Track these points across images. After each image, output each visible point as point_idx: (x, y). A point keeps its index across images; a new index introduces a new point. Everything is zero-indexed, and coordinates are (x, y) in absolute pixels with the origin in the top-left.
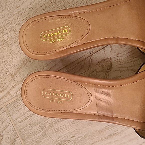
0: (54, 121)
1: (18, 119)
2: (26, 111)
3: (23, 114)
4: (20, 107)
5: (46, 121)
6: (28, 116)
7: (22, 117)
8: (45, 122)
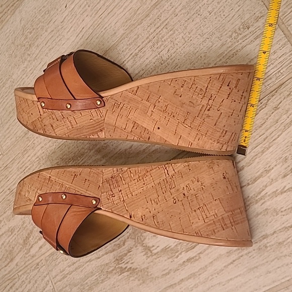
0: (94, 283)
1: (57, 277)
2: (65, 267)
3: (62, 270)
4: (59, 260)
5: (86, 282)
6: (67, 274)
7: (61, 274)
8: (84, 283)
